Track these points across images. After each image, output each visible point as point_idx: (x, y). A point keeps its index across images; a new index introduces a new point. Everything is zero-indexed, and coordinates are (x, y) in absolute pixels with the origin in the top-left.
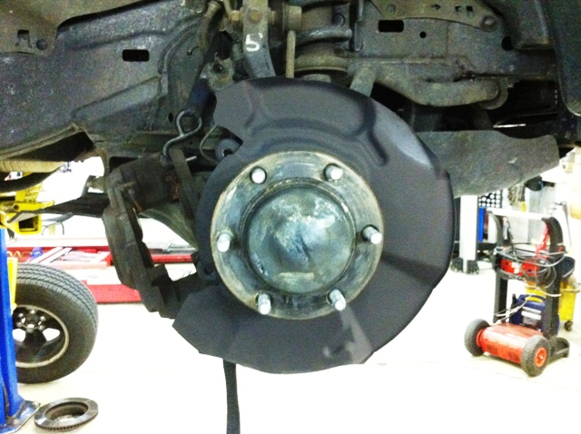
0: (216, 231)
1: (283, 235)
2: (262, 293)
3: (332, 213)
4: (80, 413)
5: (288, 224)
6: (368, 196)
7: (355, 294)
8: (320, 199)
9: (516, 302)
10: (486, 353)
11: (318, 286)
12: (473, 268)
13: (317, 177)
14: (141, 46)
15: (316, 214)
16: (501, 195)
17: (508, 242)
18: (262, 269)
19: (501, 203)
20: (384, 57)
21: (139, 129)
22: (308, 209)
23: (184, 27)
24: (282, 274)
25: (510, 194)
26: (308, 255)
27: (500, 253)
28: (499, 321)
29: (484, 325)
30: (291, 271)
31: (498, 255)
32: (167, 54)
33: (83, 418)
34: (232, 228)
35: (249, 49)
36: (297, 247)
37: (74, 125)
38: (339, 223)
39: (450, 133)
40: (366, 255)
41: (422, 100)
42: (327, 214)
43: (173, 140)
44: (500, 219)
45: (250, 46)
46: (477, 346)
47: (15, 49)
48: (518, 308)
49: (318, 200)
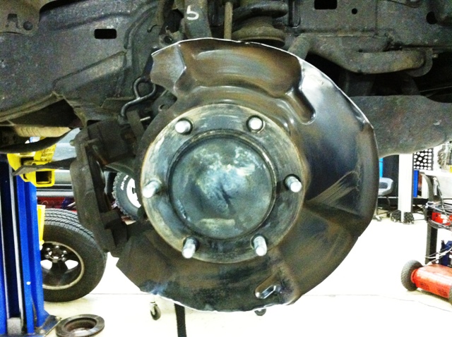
0: (146, 179)
1: (204, 183)
2: (190, 238)
3: (252, 162)
4: (91, 327)
5: (208, 172)
6: (289, 146)
7: (277, 240)
8: (241, 148)
9: (444, 247)
10: (419, 289)
11: (239, 232)
12: (409, 219)
13: (240, 128)
14: (110, 26)
15: (236, 162)
16: (432, 159)
17: (437, 198)
18: (185, 214)
19: (432, 167)
20: (320, 31)
21: (109, 96)
22: (228, 158)
23: (146, 8)
24: (204, 220)
25: (440, 159)
26: (228, 202)
27: (431, 206)
28: (430, 263)
29: (417, 266)
30: (212, 217)
31: (429, 208)
32: (131, 32)
33: (93, 330)
34: (160, 175)
35: (189, 18)
36: (217, 194)
37: (54, 93)
38: (259, 172)
39: (379, 98)
40: (289, 203)
41: (353, 68)
42: (246, 162)
43: (129, 103)
44: (431, 179)
45: (190, 15)
46: (412, 282)
47: (5, 29)
48: (446, 252)
49: (238, 149)
